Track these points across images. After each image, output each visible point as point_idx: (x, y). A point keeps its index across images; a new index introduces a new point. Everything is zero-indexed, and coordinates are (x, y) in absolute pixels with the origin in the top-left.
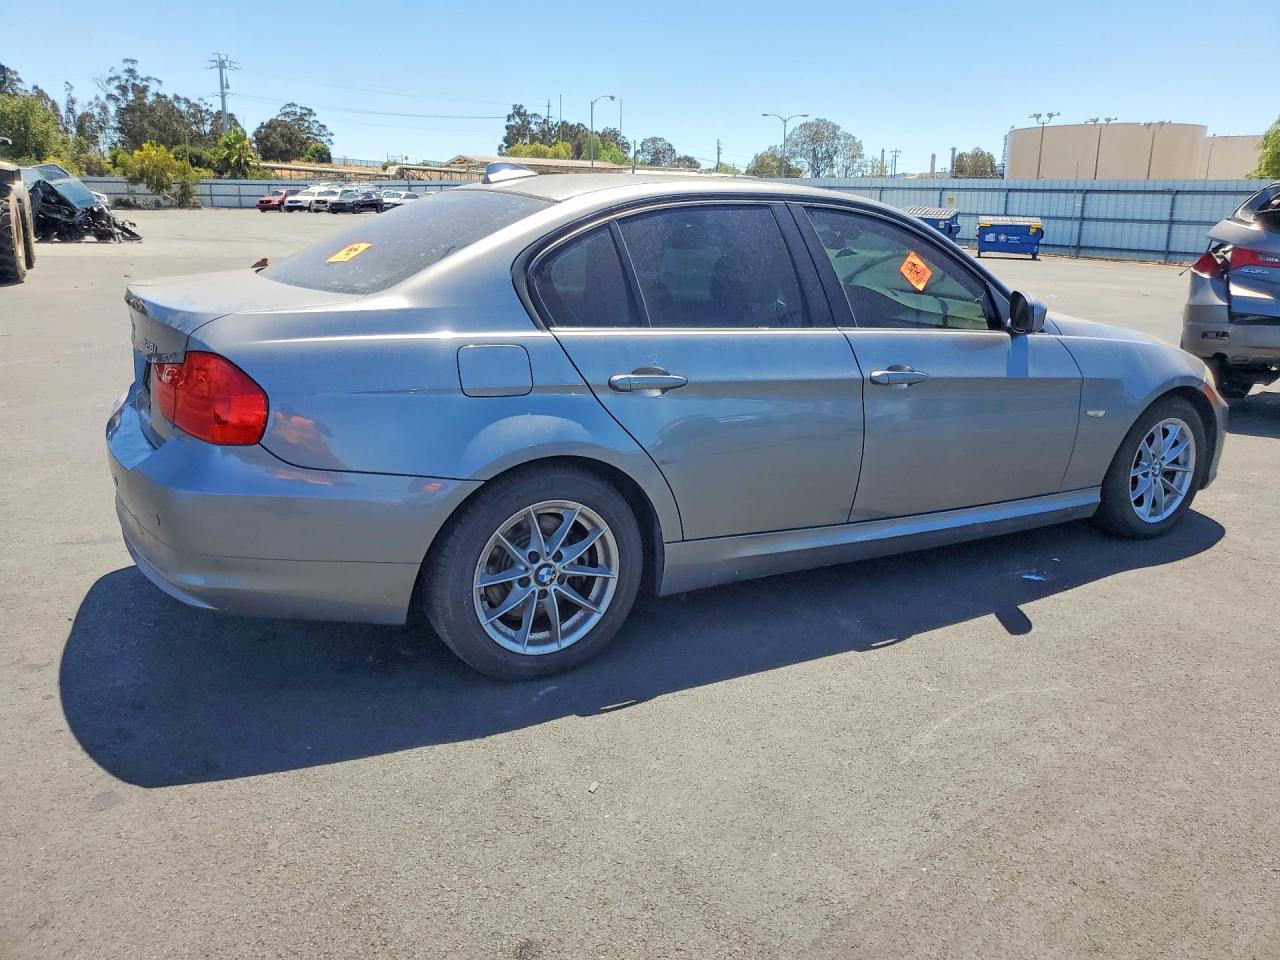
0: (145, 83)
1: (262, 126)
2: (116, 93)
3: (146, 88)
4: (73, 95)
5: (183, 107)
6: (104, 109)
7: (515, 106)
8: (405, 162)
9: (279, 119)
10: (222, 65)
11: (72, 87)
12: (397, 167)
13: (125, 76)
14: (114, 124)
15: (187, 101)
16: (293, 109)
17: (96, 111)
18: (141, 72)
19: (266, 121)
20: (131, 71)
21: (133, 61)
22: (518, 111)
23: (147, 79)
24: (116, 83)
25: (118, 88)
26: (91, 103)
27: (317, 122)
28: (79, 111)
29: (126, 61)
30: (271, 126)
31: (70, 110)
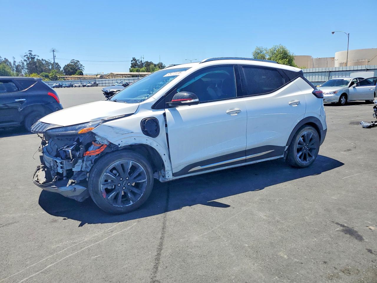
0: (34, 56)
1: (66, 66)
2: (26, 59)
3: (34, 58)
4: (15, 60)
5: (44, 62)
6: (23, 63)
7: (133, 58)
8: (102, 74)
9: (70, 64)
10: (54, 51)
11: (15, 58)
12: (100, 75)
13: (29, 55)
14: (26, 67)
15: (45, 60)
16: (74, 61)
17: (21, 64)
18: (33, 54)
19: (66, 64)
20: (30, 54)
21: (31, 51)
22: (134, 59)
23: (35, 55)
24: (26, 57)
25: (27, 58)
26: (20, 62)
27: (80, 64)
28: (17, 64)
29: (29, 51)
30: (68, 66)
31: (14, 64)
